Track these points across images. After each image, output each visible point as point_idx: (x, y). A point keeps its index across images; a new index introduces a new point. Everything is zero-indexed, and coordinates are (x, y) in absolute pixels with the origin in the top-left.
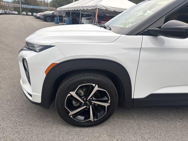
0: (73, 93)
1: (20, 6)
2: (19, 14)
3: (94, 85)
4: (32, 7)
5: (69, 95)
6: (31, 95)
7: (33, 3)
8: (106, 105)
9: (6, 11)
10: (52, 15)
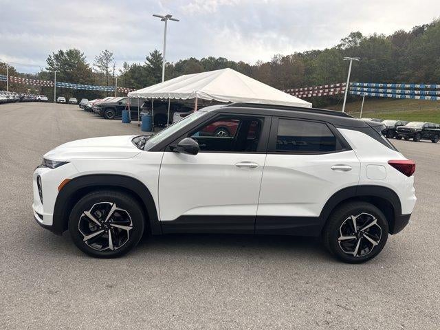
0: (88, 213)
1: (55, 84)
2: (51, 100)
3: (111, 204)
4: (79, 86)
5: (83, 215)
6: (41, 216)
7: (82, 78)
8: (128, 229)
9: (23, 95)
10: (118, 104)
